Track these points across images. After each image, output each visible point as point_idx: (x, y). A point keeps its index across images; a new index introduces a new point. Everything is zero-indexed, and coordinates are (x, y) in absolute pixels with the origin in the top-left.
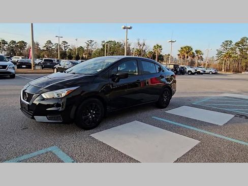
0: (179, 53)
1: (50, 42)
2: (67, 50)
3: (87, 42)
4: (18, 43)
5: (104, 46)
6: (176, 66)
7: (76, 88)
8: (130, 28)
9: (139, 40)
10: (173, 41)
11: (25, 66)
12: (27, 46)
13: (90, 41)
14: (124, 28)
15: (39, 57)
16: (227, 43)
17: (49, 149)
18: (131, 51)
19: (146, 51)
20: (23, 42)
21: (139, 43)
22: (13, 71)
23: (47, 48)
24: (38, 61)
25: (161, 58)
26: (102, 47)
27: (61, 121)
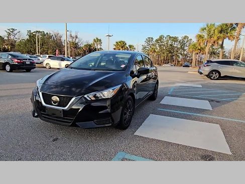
0: (115, 47)
5: (30, 36)
10: (110, 35)
16: (150, 40)
21: (71, 35)
27: (110, 125)
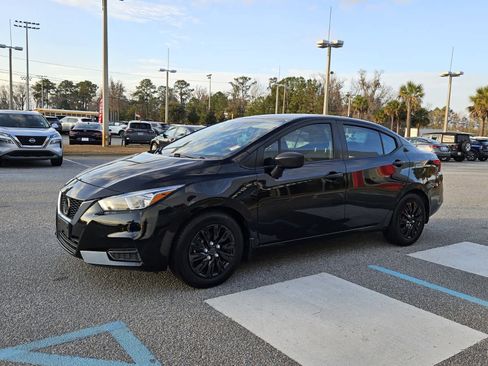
0: (472, 104)
1: (147, 83)
2: (188, 101)
3: (235, 82)
4: (78, 85)
5: (274, 90)
6: (461, 139)
7: (175, 188)
8: (339, 45)
9: (362, 73)
10: (453, 72)
11: (87, 139)
12: (98, 91)
13: (242, 78)
14: (324, 45)
15: (122, 119)
17: (105, 328)
18: (344, 103)
19: (383, 101)
20: (88, 84)
21: (363, 80)
22: (57, 150)
23: (142, 98)
24: (117, 128)
25: (421, 118)
26: (269, 92)
27: (138, 265)
